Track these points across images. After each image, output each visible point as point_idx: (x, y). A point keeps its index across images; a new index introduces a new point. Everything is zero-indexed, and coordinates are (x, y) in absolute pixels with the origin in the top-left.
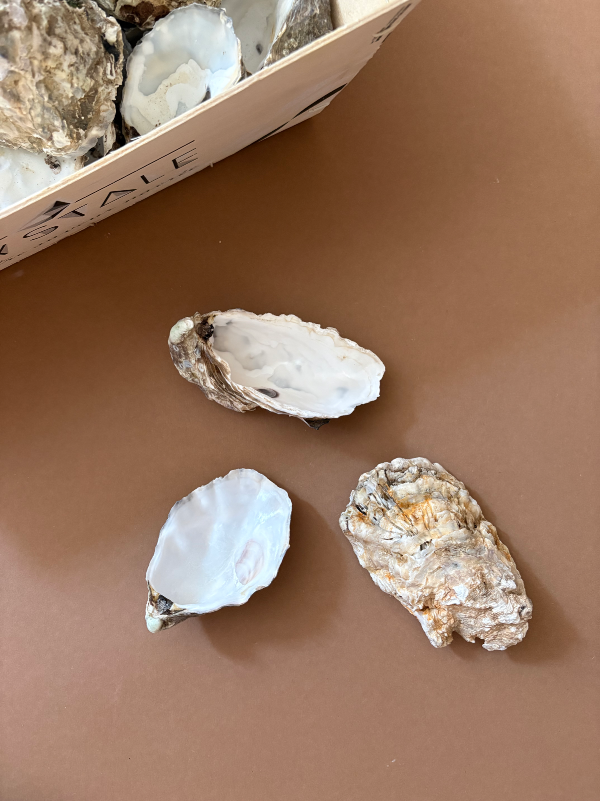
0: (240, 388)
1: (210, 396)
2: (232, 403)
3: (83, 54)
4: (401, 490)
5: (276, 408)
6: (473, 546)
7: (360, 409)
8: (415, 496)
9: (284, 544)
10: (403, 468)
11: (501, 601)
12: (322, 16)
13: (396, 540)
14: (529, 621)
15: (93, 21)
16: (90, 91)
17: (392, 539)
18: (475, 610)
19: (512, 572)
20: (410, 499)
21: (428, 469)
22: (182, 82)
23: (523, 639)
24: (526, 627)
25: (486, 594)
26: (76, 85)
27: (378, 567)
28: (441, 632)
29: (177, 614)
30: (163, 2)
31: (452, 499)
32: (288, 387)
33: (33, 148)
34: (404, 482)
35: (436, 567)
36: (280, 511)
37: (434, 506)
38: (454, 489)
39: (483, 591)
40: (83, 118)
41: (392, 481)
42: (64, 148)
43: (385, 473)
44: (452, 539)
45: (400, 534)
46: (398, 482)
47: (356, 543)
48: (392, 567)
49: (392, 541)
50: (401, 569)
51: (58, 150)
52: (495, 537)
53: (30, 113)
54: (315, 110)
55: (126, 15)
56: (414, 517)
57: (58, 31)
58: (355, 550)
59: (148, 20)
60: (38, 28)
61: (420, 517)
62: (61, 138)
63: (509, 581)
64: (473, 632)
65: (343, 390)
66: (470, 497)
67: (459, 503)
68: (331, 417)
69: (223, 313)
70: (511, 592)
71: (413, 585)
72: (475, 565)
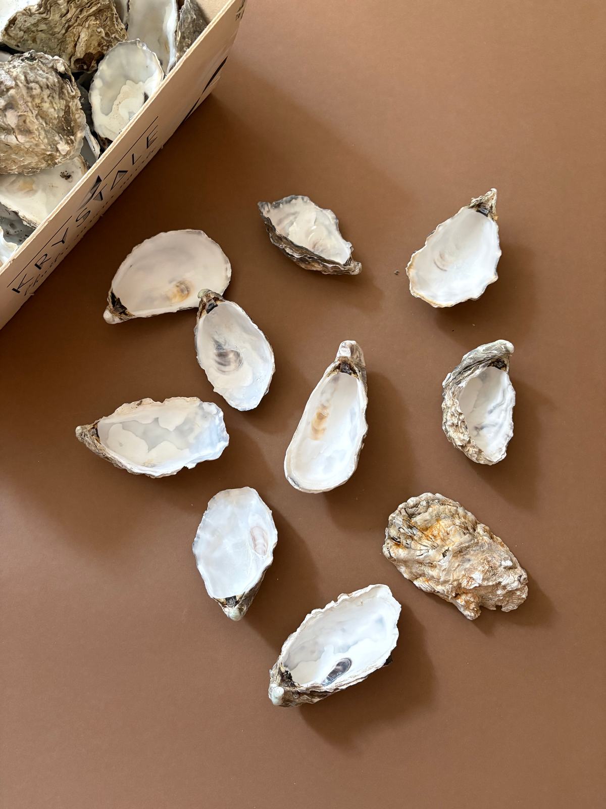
4: (419, 520)
6: (477, 544)
8: (430, 521)
10: (416, 504)
11: (505, 576)
13: (425, 554)
14: (527, 584)
17: (422, 554)
18: (490, 587)
19: (507, 554)
20: (427, 524)
21: (433, 500)
23: (527, 597)
24: (526, 589)
25: (494, 574)
27: (418, 576)
28: (472, 608)
31: (454, 516)
34: (419, 514)
35: (457, 565)
37: (444, 523)
38: (453, 509)
39: (492, 573)
41: (411, 515)
43: (405, 511)
44: (462, 544)
45: (427, 550)
46: (416, 515)
47: (398, 564)
48: (427, 574)
49: (423, 556)
50: (434, 573)
52: (489, 533)
56: (433, 535)
58: (399, 569)
61: (437, 534)
63: (506, 562)
64: (493, 603)
66: (466, 511)
67: (459, 518)
70: (510, 568)
71: (446, 582)
72: (482, 557)
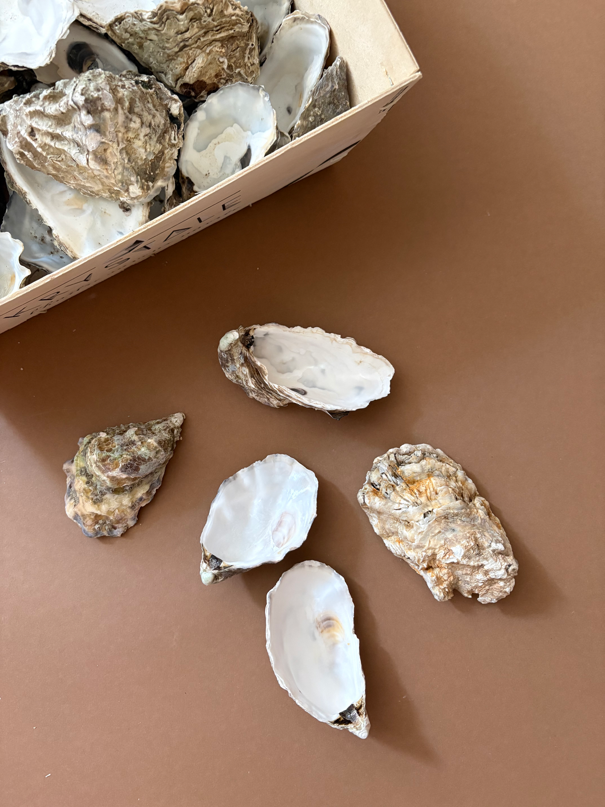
0: (276, 386)
1: (250, 394)
2: (268, 399)
3: (155, 126)
4: (408, 470)
5: (305, 403)
6: (469, 515)
7: (373, 404)
8: (420, 474)
9: (312, 513)
10: (410, 452)
11: (491, 560)
12: (340, 90)
13: (404, 510)
14: (515, 577)
15: (161, 99)
16: (158, 154)
17: (401, 509)
18: (470, 567)
19: (501, 537)
20: (415, 477)
21: (430, 453)
22: (227, 141)
23: (511, 592)
24: (513, 583)
25: (479, 554)
26: (148, 150)
27: (390, 534)
28: (443, 587)
29: (226, 570)
30: (214, 80)
31: (451, 477)
32: (314, 386)
33: (111, 197)
34: (410, 463)
35: (437, 531)
36: (308, 488)
37: (435, 482)
38: (452, 469)
39: (476, 552)
40: (152, 174)
41: (400, 462)
42: (136, 197)
43: (395, 456)
44: (449, 508)
45: (407, 505)
46: (406, 463)
47: (371, 515)
48: (401, 533)
49: (400, 511)
50: (408, 533)
51: (132, 199)
52: (487, 509)
53: (114, 172)
54: (335, 160)
55: (184, 91)
56: (419, 491)
57: (136, 110)
58: (371, 521)
59: (202, 94)
60: (122, 108)
61: (424, 491)
62: (135, 190)
63: (498, 544)
64: (469, 587)
65: (360, 389)
66: (467, 477)
67: (457, 481)
68: (350, 409)
69: (261, 327)
70: (500, 553)
71: (418, 547)
72: (469, 530)
